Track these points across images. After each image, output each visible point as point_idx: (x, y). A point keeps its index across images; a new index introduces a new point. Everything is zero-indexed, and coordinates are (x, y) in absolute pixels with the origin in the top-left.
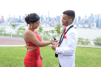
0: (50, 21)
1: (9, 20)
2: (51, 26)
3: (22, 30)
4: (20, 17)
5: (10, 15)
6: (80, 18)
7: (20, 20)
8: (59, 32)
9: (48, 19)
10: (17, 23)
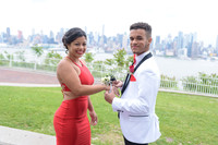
0: (105, 42)
1: (32, 38)
2: (106, 52)
3: (54, 58)
4: (51, 33)
5: (33, 30)
6: (158, 38)
7: (52, 39)
8: (121, 64)
9: (102, 39)
10: (46, 45)
